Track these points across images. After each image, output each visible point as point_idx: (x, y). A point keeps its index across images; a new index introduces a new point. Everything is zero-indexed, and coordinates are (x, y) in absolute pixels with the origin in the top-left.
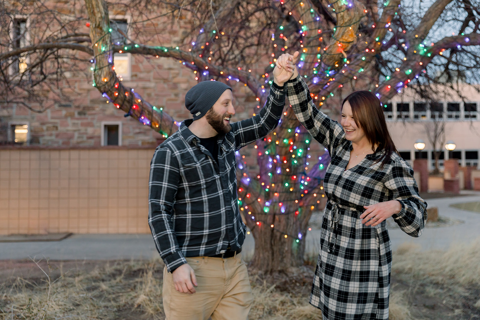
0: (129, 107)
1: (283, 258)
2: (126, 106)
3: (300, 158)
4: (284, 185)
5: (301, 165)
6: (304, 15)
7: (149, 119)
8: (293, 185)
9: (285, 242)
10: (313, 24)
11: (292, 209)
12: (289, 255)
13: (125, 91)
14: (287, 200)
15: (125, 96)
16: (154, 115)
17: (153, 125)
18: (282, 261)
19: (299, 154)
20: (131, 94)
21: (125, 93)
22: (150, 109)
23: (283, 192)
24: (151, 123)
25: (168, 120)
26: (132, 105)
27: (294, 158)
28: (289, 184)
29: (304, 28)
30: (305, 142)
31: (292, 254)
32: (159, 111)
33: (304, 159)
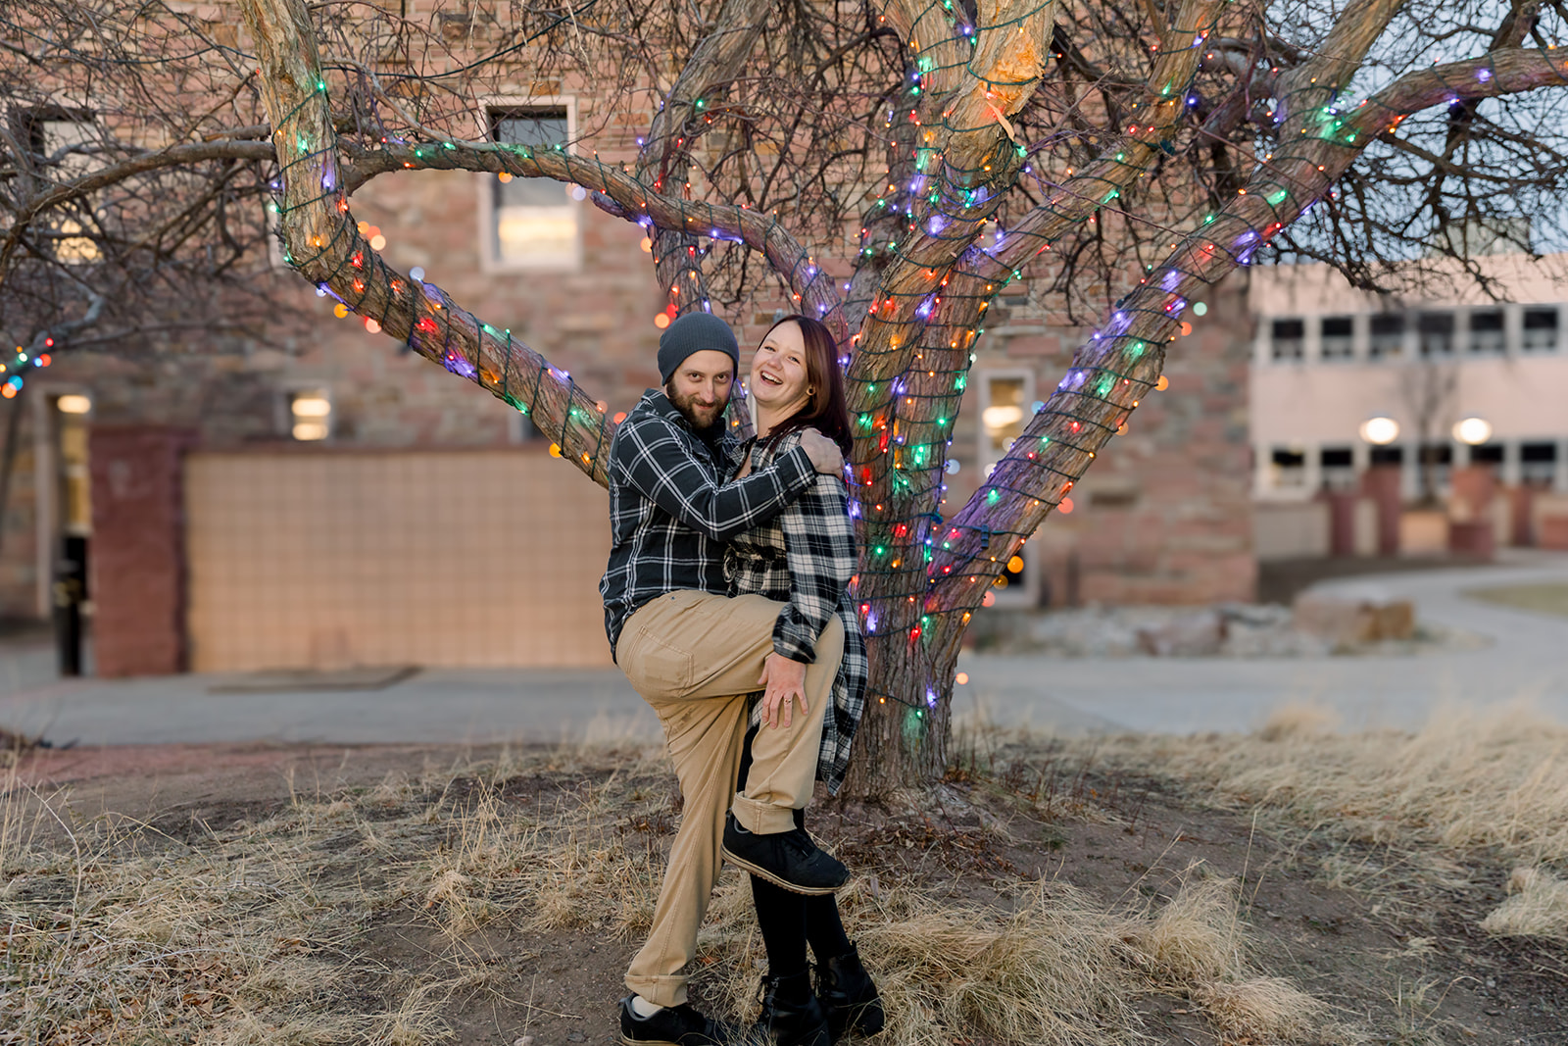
0: (406, 325)
1: (876, 763)
2: (397, 321)
3: (919, 469)
4: (873, 551)
5: (923, 491)
6: (924, 21)
7: (471, 361)
8: (899, 552)
9: (880, 717)
10: (951, 48)
11: (899, 623)
12: (897, 754)
13: (391, 275)
14: (884, 597)
15: (391, 291)
16: (485, 350)
17: (485, 379)
18: (874, 771)
19: (918, 460)
20: (411, 284)
21: (389, 282)
22: (473, 332)
23: (870, 573)
24: (477, 372)
25: (528, 363)
26: (415, 321)
27: (903, 470)
28: (886, 548)
29: (926, 63)
30: (935, 422)
31: (903, 752)
32: (501, 338)
33: (935, 474)
